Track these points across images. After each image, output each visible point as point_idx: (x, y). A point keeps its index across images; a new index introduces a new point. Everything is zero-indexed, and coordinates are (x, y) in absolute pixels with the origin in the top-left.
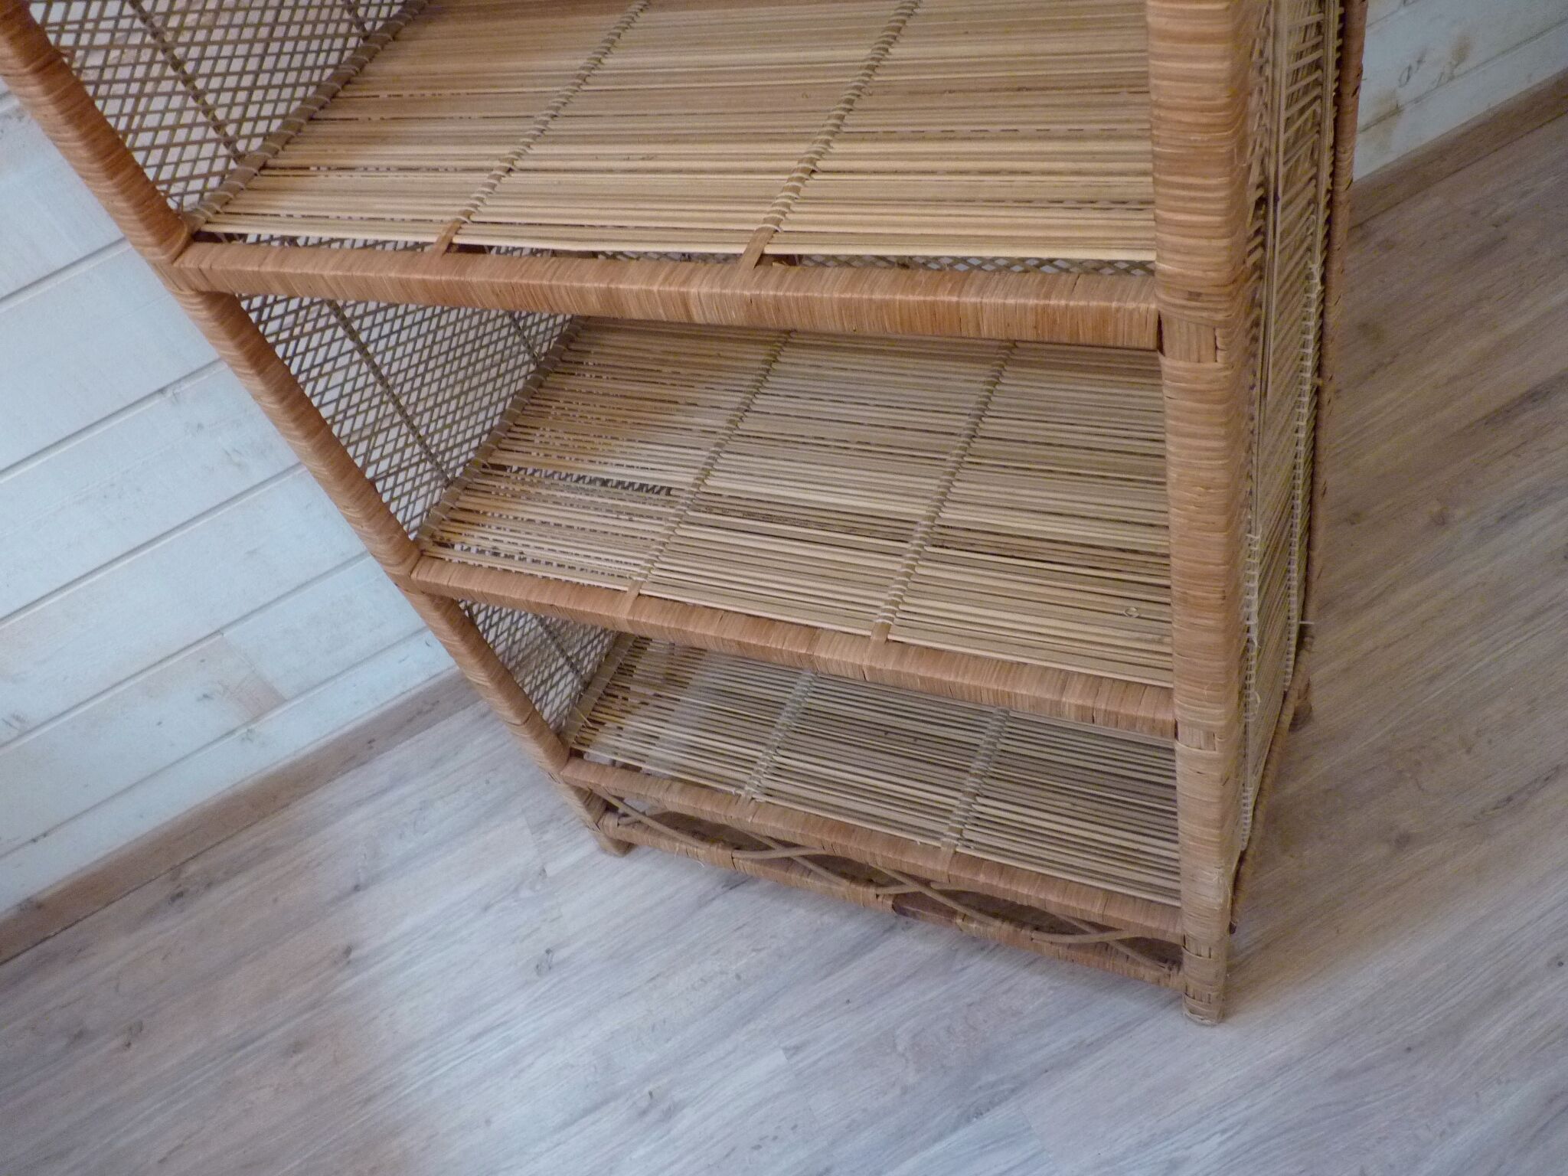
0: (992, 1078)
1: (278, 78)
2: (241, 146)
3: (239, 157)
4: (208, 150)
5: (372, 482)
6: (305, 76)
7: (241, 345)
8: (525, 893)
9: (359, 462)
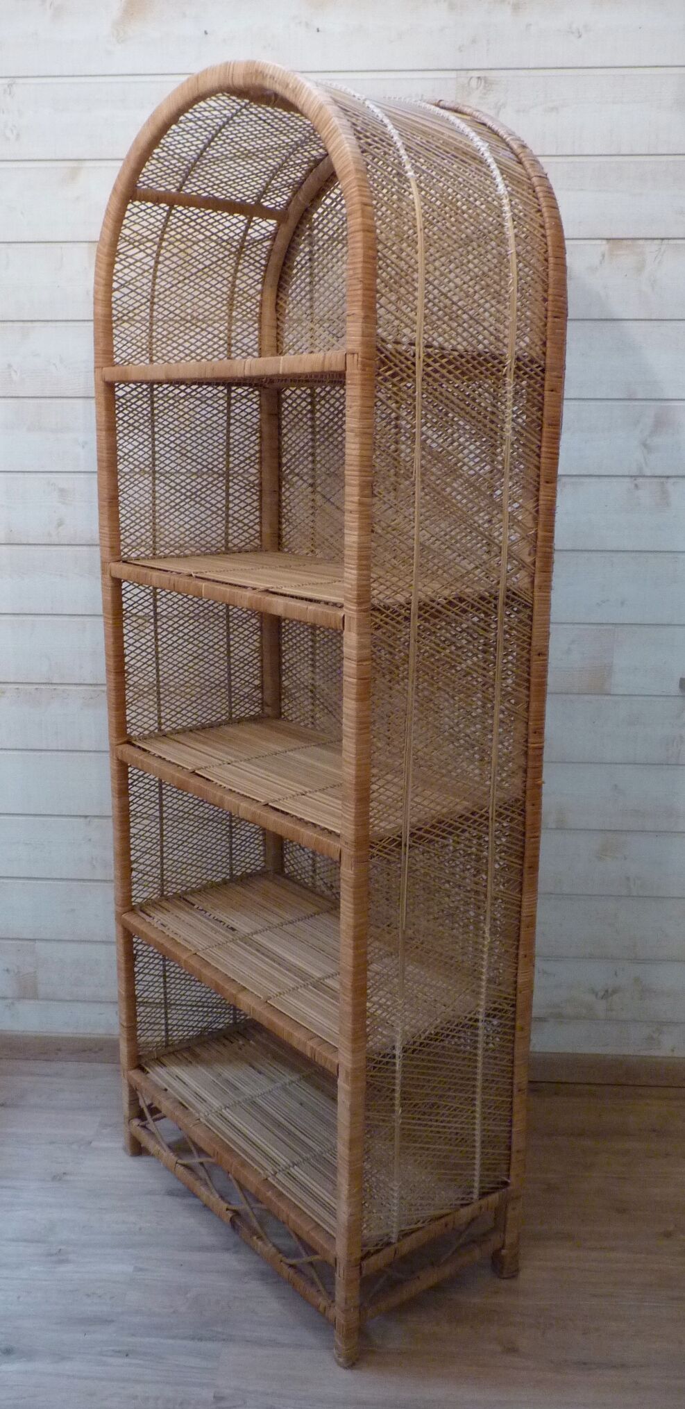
0: (220, 1330)
1: (189, 714)
2: (163, 727)
3: (160, 730)
4: (151, 722)
5: (132, 870)
6: (199, 719)
7: (119, 784)
8: (75, 1147)
9: (133, 858)
